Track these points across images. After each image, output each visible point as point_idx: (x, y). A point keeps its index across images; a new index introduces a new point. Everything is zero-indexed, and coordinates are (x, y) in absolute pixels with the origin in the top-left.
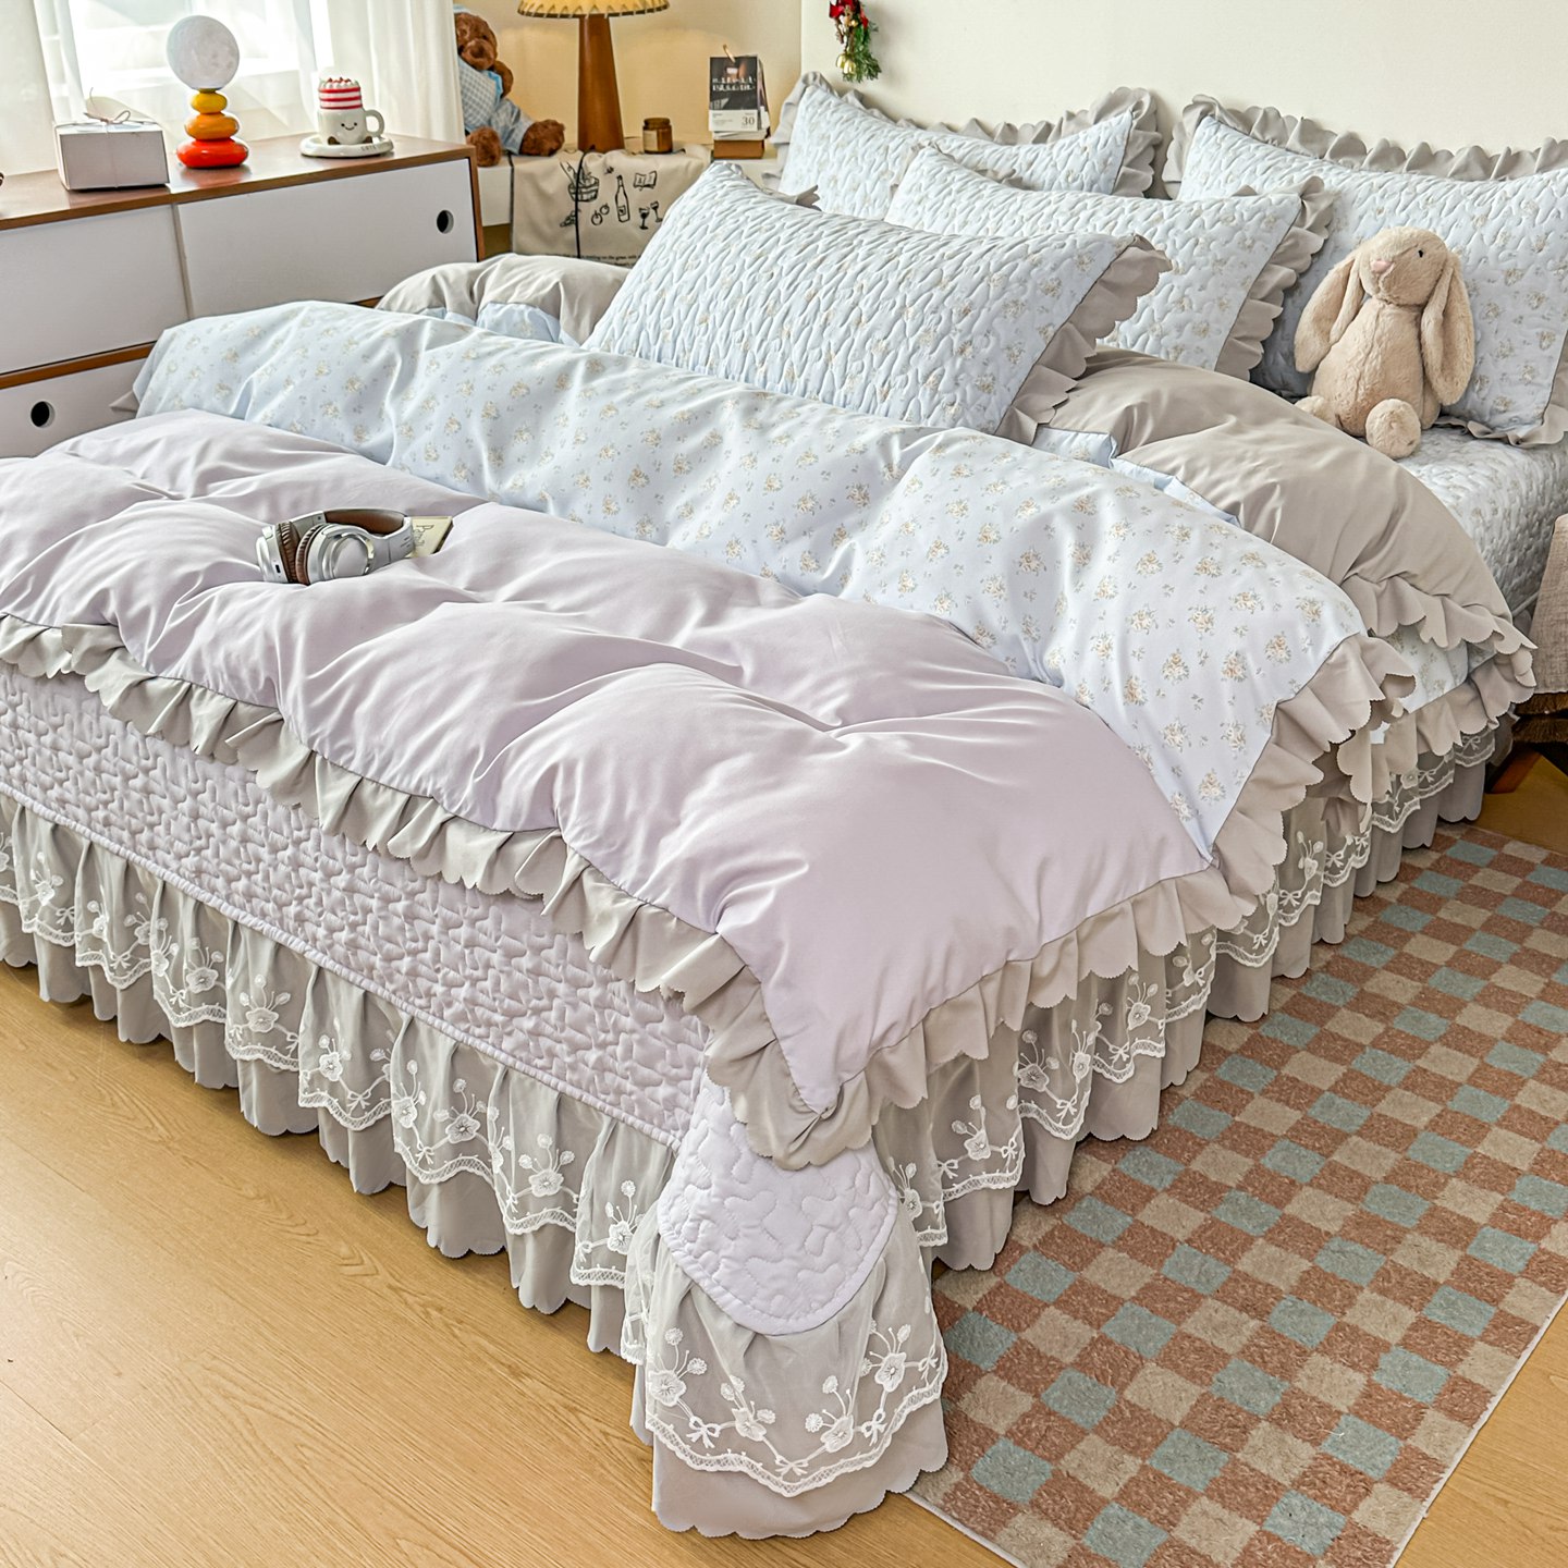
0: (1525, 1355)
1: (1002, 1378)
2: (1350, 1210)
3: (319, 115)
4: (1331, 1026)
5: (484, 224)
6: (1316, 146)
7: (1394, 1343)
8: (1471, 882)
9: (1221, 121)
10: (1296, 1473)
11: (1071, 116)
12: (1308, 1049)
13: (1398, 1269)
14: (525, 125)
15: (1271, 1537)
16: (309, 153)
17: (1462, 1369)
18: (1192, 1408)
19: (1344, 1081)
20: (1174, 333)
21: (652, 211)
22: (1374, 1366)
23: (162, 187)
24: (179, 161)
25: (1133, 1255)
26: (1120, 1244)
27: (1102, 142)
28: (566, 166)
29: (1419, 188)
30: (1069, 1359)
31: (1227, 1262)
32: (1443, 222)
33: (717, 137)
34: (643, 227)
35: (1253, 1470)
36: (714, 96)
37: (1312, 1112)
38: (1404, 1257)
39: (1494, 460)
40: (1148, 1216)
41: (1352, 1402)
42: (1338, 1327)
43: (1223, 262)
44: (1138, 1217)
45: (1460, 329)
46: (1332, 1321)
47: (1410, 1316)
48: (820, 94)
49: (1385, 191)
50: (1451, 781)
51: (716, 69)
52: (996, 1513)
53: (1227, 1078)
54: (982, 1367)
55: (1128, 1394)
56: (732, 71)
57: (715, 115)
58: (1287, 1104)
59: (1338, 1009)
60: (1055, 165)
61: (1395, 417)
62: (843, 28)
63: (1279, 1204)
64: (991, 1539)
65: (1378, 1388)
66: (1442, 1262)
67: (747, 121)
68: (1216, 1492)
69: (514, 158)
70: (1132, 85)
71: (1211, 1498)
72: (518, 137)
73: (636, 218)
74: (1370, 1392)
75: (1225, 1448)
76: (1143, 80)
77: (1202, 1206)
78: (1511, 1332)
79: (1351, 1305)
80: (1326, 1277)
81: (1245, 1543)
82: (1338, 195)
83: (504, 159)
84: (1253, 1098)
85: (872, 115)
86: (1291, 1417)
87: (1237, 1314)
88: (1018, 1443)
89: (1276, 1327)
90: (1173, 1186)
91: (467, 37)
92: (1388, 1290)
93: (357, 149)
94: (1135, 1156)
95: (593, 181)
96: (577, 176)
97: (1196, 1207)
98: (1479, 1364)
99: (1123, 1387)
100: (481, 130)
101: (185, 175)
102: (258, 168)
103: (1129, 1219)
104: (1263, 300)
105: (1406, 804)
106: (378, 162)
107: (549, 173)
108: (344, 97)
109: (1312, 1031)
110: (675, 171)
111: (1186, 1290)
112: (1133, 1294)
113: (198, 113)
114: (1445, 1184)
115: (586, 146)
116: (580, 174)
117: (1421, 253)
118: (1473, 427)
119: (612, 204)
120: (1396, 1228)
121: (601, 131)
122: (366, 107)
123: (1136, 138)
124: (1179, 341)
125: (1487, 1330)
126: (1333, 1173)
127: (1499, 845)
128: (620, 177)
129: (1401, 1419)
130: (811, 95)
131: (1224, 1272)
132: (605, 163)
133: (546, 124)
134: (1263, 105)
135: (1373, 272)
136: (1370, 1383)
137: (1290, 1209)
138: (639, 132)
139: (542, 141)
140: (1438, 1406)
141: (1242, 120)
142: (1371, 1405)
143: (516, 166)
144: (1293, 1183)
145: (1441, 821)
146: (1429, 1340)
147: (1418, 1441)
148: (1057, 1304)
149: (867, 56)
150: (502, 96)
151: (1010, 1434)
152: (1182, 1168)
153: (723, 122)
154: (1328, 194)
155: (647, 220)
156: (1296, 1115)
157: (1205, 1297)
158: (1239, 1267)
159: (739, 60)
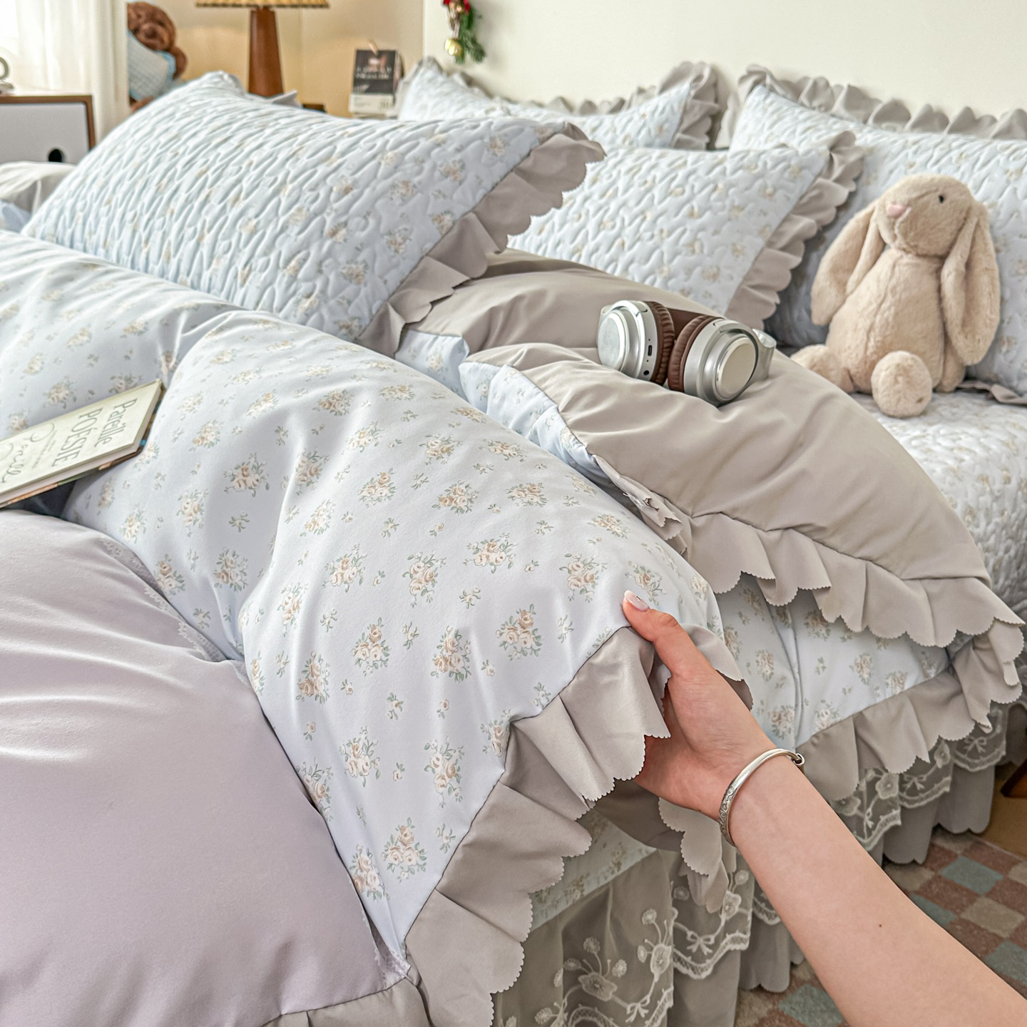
6: (862, 113)
8: (964, 916)
9: (772, 90)
11: (641, 91)
20: (682, 276)
27: (660, 109)
29: (955, 144)
32: (975, 176)
36: (357, 82)
39: (1014, 425)
43: (740, 208)
45: (985, 283)
48: (430, 73)
49: (919, 147)
50: (947, 789)
51: (360, 60)
56: (374, 62)
57: (356, 99)
61: (902, 371)
62: (453, 15)
70: (695, 60)
76: (704, 55)
82: (871, 151)
85: (472, 92)
91: (141, 20)
104: (784, 249)
105: (883, 818)
117: (942, 199)
118: (997, 391)
123: (693, 107)
124: (687, 284)
127: (1004, 865)
134: (814, 74)
135: (889, 217)
141: (793, 89)
145: (938, 829)
149: (474, 41)
150: (175, 76)
153: (362, 105)
154: (858, 148)
159: (380, 54)
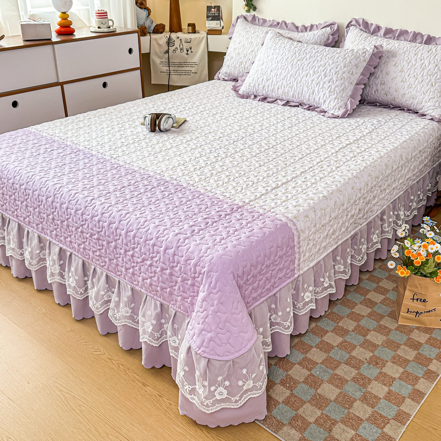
0: (435, 383)
1: (281, 385)
2: (384, 338)
3: (95, 20)
4: (380, 284)
5: (142, 52)
7: (397, 378)
10: (367, 416)
12: (374, 290)
13: (399, 356)
14: (154, 25)
15: (359, 436)
16: (92, 31)
17: (417, 387)
18: (337, 396)
19: (384, 300)
21: (190, 50)
22: (391, 385)
23: (50, 39)
24: (55, 33)
25: (321, 350)
26: (317, 347)
28: (166, 36)
30: (301, 380)
31: (349, 353)
33: (208, 28)
34: (187, 54)
35: (354, 415)
36: (208, 17)
37: (374, 309)
38: (400, 352)
40: (325, 338)
41: (383, 396)
42: (380, 373)
44: (323, 339)
46: (379, 371)
47: (401, 370)
51: (208, 10)
52: (278, 426)
53: (350, 299)
54: (276, 382)
55: (318, 391)
57: (208, 22)
58: (367, 306)
59: (383, 279)
63: (364, 336)
64: (276, 433)
65: (392, 391)
66: (411, 354)
67: (217, 24)
68: (343, 421)
69: (151, 34)
71: (342, 423)
72: (152, 28)
73: (185, 51)
74: (389, 392)
75: (346, 408)
77: (342, 336)
78: (430, 375)
79: (384, 366)
80: (377, 358)
81: (351, 437)
83: (148, 34)
84: (357, 304)
86: (366, 400)
87: (351, 368)
88: (286, 404)
89: (362, 372)
90: (334, 330)
92: (396, 362)
93: (106, 30)
94: (322, 321)
95: (173, 41)
97: (340, 336)
98: (422, 385)
99: (317, 389)
100: (142, 26)
101: (57, 37)
102: (78, 35)
103: (320, 339)
106: (113, 34)
107: (161, 38)
108: (102, 15)
109: (375, 285)
110: (196, 38)
111: (336, 361)
112: (321, 361)
113: (61, 19)
114: (413, 331)
115: (171, 31)
116: (170, 39)
119: (179, 47)
120: (398, 344)
121: (176, 26)
122: (109, 18)
125: (424, 375)
126: (380, 327)
128: (181, 40)
129: (399, 401)
131: (348, 356)
132: (176, 36)
133: (160, 25)
136: (390, 390)
137: (368, 337)
138: (187, 27)
139: (159, 29)
140: (409, 397)
142: (389, 396)
143: (152, 36)
144: (368, 330)
146: (407, 377)
147: (403, 408)
148: (299, 364)
149: (253, 5)
150: (148, 16)
151: (283, 402)
152: (336, 325)
153: (210, 24)
156: (369, 310)
157: (341, 363)
158: (352, 354)
159: (215, 7)
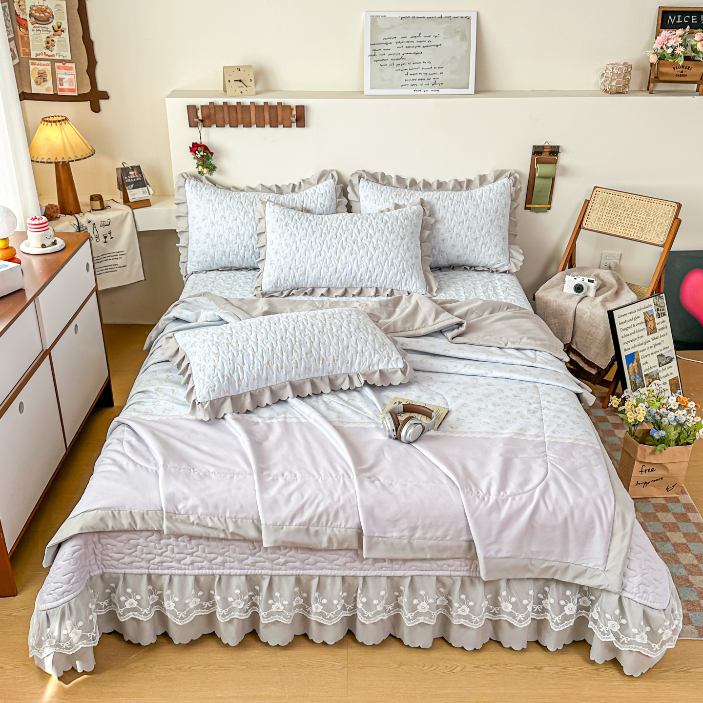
6: (403, 184)
7: (686, 542)
9: (368, 180)
11: (304, 181)
13: (665, 523)
21: (109, 235)
27: (328, 191)
28: (73, 224)
33: (133, 201)
34: (105, 242)
42: (673, 545)
46: (670, 544)
47: (681, 534)
48: (193, 182)
51: (125, 174)
56: (131, 173)
60: (314, 202)
62: (199, 156)
67: (144, 192)
73: (102, 239)
75: (690, 587)
79: (668, 538)
86: (692, 572)
92: (670, 530)
95: (85, 228)
96: (79, 227)
119: (93, 235)
121: (73, 204)
123: (338, 188)
128: (94, 224)
130: (189, 183)
132: (87, 219)
133: (50, 207)
138: (88, 203)
139: (53, 214)
146: (691, 538)
155: (108, 239)
159: (133, 168)
